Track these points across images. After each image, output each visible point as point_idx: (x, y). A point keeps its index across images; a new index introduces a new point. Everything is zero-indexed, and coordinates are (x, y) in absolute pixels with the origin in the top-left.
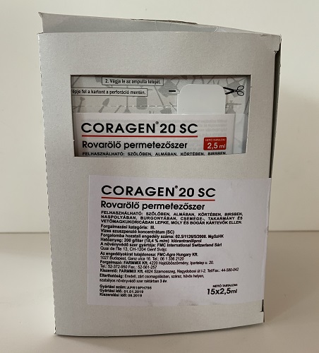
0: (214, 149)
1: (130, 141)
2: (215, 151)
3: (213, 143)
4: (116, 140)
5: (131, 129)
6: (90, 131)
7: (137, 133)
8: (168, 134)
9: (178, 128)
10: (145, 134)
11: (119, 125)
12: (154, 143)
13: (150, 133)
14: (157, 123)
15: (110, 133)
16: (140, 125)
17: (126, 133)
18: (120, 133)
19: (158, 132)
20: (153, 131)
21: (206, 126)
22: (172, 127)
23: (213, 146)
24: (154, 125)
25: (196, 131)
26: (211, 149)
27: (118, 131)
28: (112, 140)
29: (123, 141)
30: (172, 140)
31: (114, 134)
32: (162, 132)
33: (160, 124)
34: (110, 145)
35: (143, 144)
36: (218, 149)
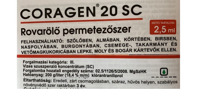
0: (162, 33)
1: (69, 26)
2: (163, 36)
3: (160, 26)
4: (55, 25)
5: (70, 13)
6: (29, 17)
7: (76, 17)
8: (110, 17)
9: (120, 10)
10: (85, 18)
11: (58, 9)
12: (94, 28)
13: (91, 17)
14: (98, 5)
15: (48, 19)
16: (79, 8)
17: (65, 18)
18: (58, 18)
19: (98, 16)
20: (94, 15)
21: (152, 6)
22: (114, 9)
23: (160, 29)
24: (94, 8)
25: (140, 13)
26: (158, 34)
27: (57, 16)
28: (51, 25)
29: (62, 26)
30: (114, 24)
31: (53, 19)
32: (103, 15)
33: (101, 6)
34: (49, 32)
35: (82, 30)
36: (167, 33)
